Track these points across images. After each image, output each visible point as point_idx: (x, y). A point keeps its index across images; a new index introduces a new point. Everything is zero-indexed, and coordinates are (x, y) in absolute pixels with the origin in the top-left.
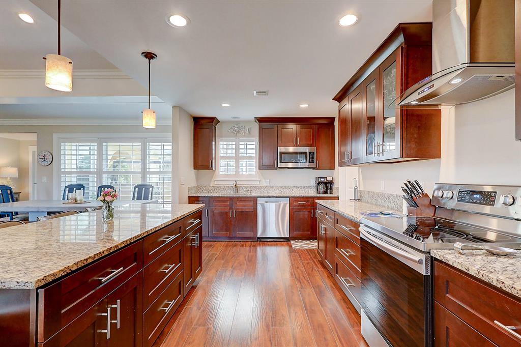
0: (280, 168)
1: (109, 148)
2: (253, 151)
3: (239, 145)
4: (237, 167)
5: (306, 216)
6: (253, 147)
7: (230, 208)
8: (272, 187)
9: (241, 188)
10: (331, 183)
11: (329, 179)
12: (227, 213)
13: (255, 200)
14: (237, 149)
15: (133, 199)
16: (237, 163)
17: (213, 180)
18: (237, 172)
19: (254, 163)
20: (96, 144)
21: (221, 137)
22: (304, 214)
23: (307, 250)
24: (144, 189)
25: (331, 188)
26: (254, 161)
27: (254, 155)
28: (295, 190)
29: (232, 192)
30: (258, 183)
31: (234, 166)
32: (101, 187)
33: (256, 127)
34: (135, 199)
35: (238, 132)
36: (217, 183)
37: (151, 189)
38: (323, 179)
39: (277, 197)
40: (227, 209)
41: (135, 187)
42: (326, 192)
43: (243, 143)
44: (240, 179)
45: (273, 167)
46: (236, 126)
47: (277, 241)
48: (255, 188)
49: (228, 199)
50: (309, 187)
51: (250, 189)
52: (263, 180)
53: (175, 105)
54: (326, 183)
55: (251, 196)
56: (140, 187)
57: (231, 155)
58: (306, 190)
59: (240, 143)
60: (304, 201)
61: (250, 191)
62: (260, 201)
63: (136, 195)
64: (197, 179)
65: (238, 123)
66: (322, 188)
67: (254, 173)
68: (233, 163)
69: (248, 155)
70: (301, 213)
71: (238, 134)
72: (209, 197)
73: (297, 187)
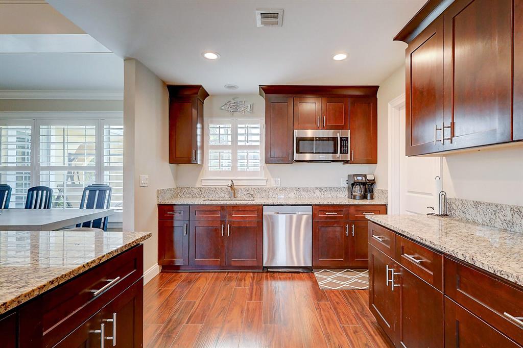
0: (296, 161)
1: (53, 132)
2: (258, 138)
3: (237, 128)
4: (235, 160)
5: (338, 234)
6: (257, 131)
7: (222, 222)
8: (284, 189)
9: (240, 191)
10: (373, 183)
11: (370, 177)
12: (216, 230)
13: (259, 209)
14: (235, 135)
15: (81, 207)
16: (235, 154)
17: (199, 179)
18: (234, 167)
19: (259, 154)
20: (30, 127)
21: (211, 116)
22: (335, 231)
23: (342, 291)
24: (98, 192)
25: (372, 192)
26: (259, 151)
27: (258, 144)
28: (318, 193)
29: (227, 197)
30: (263, 183)
31: (231, 158)
32: (32, 190)
33: (261, 102)
34: (85, 208)
35: (236, 110)
36: (204, 183)
37: (108, 192)
38: (361, 178)
39: (292, 205)
40: (217, 224)
41: (86, 190)
42: (364, 197)
43: (243, 126)
44: (239, 178)
45: (288, 160)
46: (233, 101)
47: (293, 272)
48: (260, 190)
49: (219, 208)
50: (338, 190)
51: (252, 192)
52: (272, 179)
53: (128, 56)
54: (364, 184)
55: (254, 203)
56: (92, 189)
57: (224, 143)
58: (334, 194)
59: (239, 126)
60: (335, 211)
61: (252, 196)
62: (267, 212)
63: (86, 202)
64: (176, 177)
65: (235, 96)
66: (358, 191)
67: (258, 169)
68: (227, 154)
69: (250, 143)
70: (330, 229)
71: (235, 113)
72: (189, 206)
73: (321, 189)
